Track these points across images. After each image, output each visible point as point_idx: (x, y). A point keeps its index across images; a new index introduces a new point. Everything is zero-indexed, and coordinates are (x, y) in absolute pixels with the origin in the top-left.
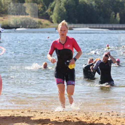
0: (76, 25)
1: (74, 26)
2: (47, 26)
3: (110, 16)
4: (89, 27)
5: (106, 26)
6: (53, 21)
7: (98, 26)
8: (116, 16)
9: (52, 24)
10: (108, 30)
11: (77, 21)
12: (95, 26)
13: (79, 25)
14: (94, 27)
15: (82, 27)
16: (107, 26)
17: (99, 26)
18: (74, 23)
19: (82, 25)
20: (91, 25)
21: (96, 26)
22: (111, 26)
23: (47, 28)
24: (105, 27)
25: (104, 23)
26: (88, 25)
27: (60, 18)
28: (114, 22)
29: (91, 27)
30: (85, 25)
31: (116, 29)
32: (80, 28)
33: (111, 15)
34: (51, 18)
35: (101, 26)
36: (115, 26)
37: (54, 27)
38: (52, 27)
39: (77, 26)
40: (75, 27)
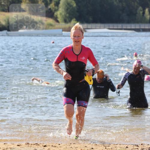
0: (90, 26)
1: (87, 26)
2: (50, 27)
3: (136, 13)
4: (108, 28)
5: (131, 26)
6: (59, 19)
7: (120, 26)
8: (144, 13)
9: (57, 23)
10: (133, 31)
11: (91, 19)
12: (115, 26)
13: (94, 25)
14: (115, 28)
15: (99, 28)
16: (133, 26)
17: (122, 26)
18: (88, 22)
19: (99, 25)
20: (111, 26)
21: (118, 27)
22: (137, 26)
23: (51, 29)
24: (129, 28)
25: (129, 22)
26: (106, 25)
27: (68, 15)
28: (142, 21)
29: (111, 28)
30: (102, 25)
32: (96, 29)
33: (138, 11)
34: (57, 16)
35: (125, 26)
36: (143, 26)
37: (60, 28)
38: (57, 28)
39: (92, 27)
40: (89, 27)
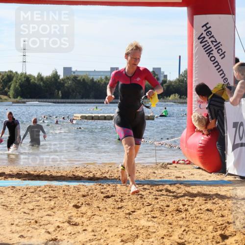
0: (28, 100)
6: (10, 96)
7: (45, 100)
8: (58, 93)
9: (10, 99)
10: (53, 103)
11: (29, 96)
12: (43, 100)
13: (30, 100)
16: (52, 100)
18: (27, 98)
19: (33, 100)
20: (40, 100)
22: (55, 101)
23: (6, 102)
24: (50, 101)
25: (50, 98)
26: (38, 100)
27: (16, 94)
28: (57, 98)
30: (35, 100)
31: (58, 103)
32: (31, 102)
33: (55, 92)
34: (9, 94)
35: (48, 100)
36: (57, 101)
37: (11, 102)
38: (9, 101)
